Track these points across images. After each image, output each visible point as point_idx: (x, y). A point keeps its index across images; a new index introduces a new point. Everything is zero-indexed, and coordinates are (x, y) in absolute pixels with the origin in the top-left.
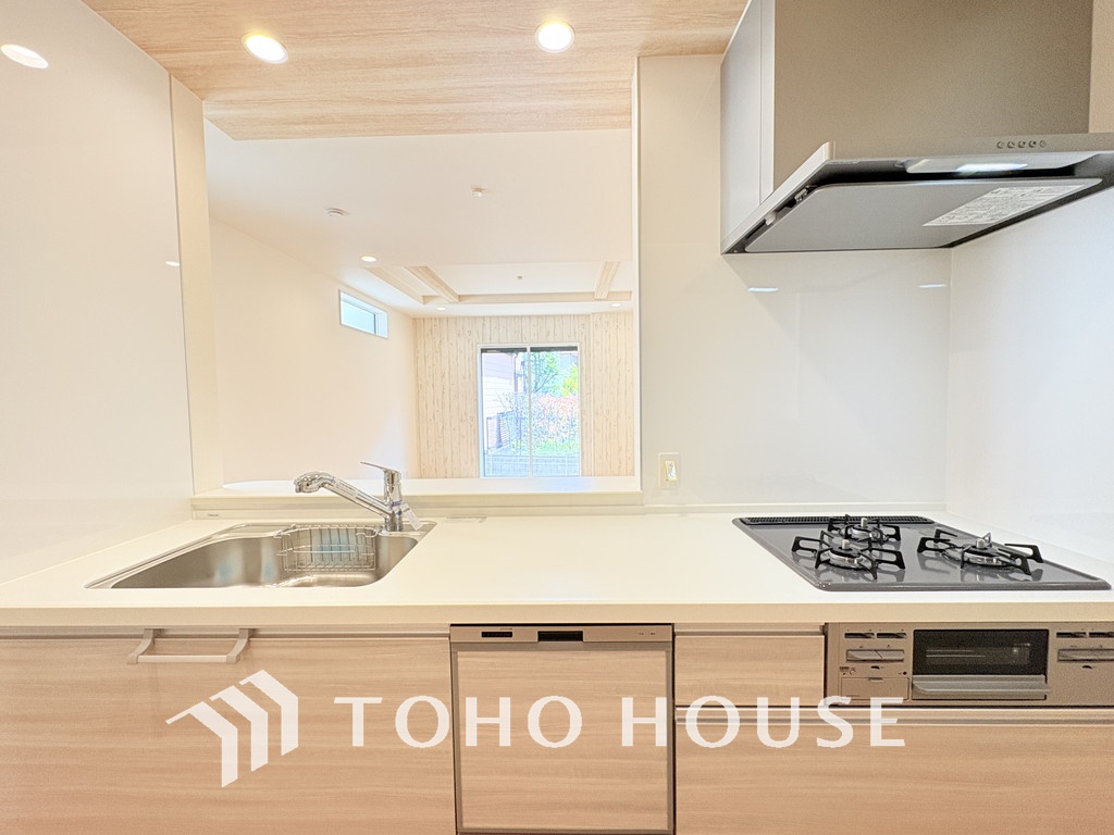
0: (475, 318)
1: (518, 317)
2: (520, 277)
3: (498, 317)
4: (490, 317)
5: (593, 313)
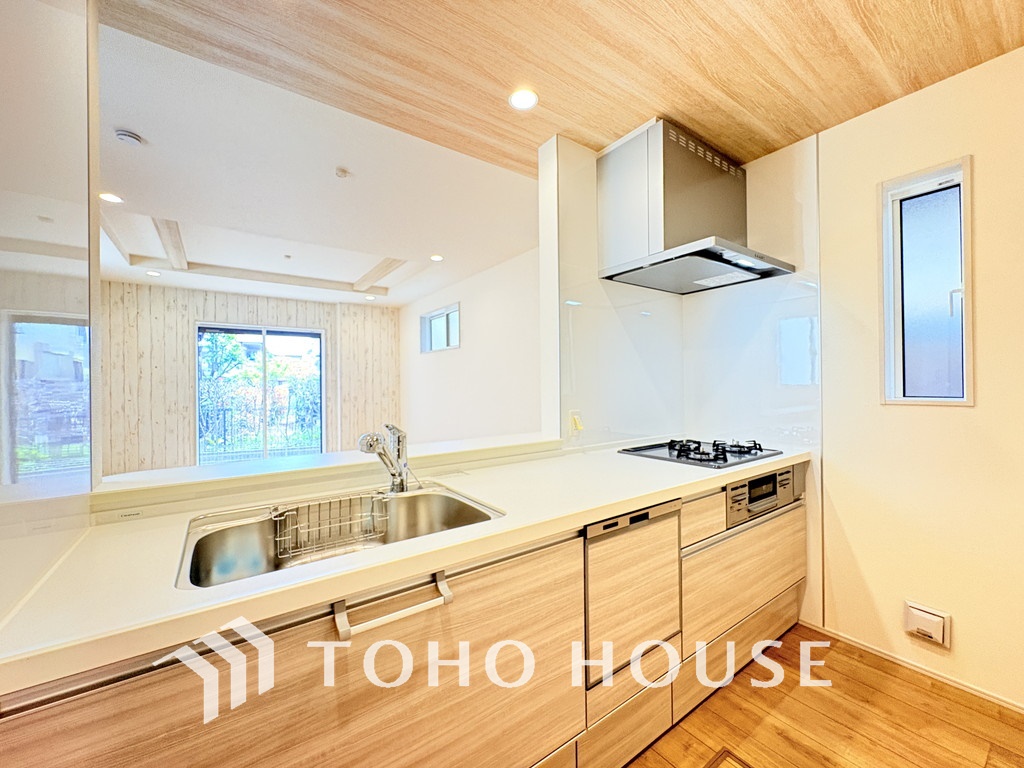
0: (194, 291)
1: (254, 296)
2: (289, 257)
3: (226, 294)
4: (216, 293)
5: (341, 303)
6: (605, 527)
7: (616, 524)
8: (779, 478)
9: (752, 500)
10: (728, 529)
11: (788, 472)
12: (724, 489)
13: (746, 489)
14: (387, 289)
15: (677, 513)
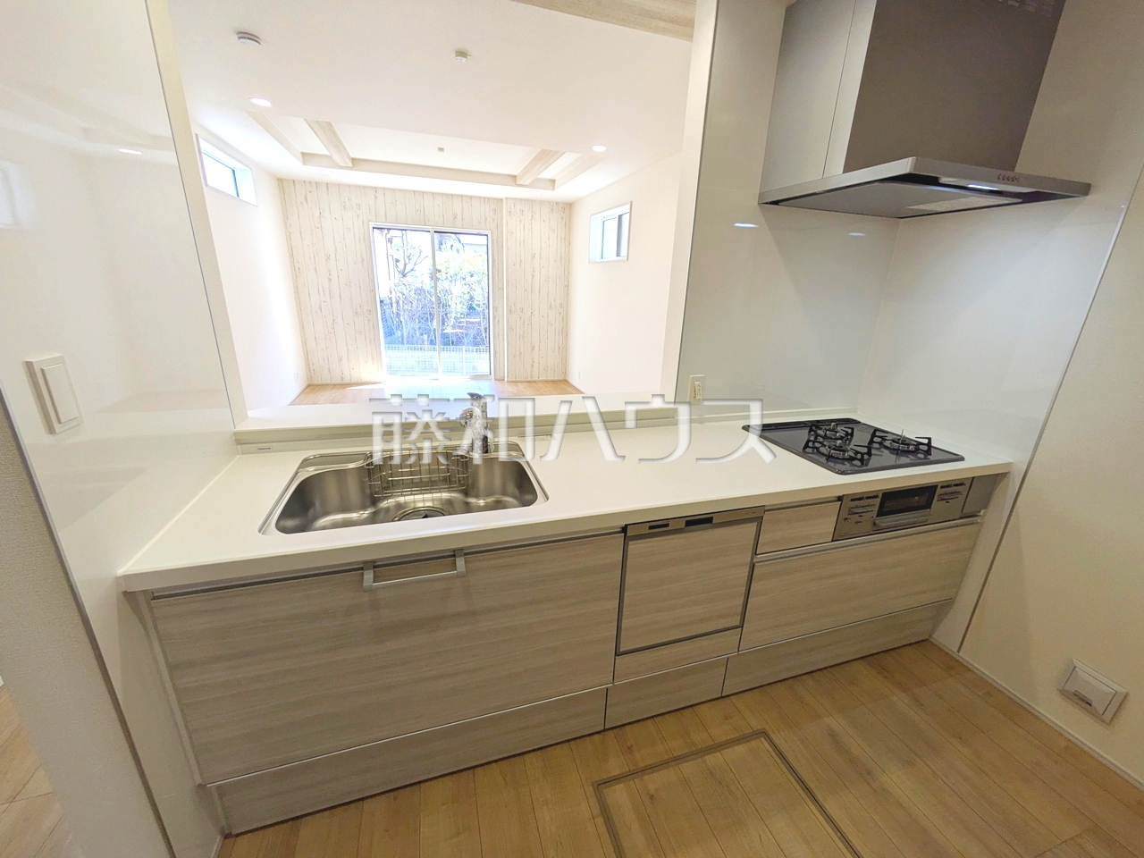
0: (365, 187)
1: (420, 192)
2: (441, 149)
5: (506, 198)
6: (651, 528)
7: (667, 525)
8: (939, 491)
9: (881, 513)
10: (833, 541)
11: (961, 484)
12: (840, 499)
13: (878, 501)
14: (553, 181)
15: (759, 520)
